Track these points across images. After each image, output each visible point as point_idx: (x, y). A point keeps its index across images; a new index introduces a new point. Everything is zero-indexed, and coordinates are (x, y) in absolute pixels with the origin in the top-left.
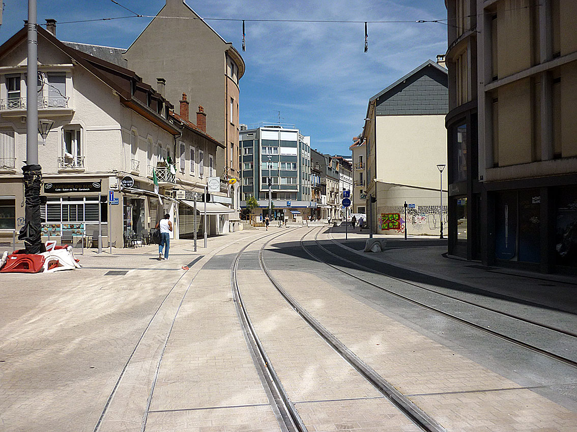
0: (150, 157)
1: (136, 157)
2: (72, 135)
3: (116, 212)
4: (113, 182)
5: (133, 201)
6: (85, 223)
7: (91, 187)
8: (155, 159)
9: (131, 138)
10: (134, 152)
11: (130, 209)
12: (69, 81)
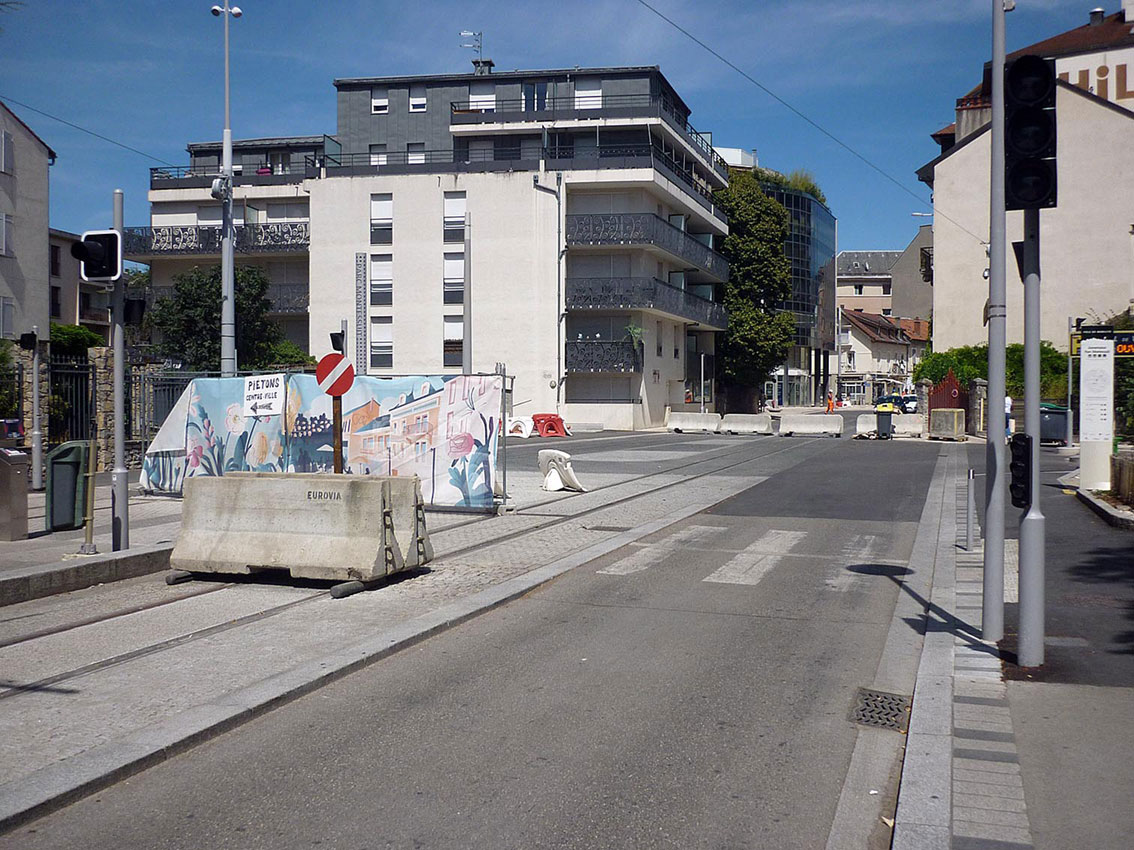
0: (888, 361)
1: (880, 363)
2: (851, 356)
3: (869, 390)
4: (868, 376)
5: (878, 385)
6: (856, 394)
7: (859, 378)
8: (892, 362)
9: (877, 355)
10: (879, 361)
11: (876, 388)
12: (850, 332)
